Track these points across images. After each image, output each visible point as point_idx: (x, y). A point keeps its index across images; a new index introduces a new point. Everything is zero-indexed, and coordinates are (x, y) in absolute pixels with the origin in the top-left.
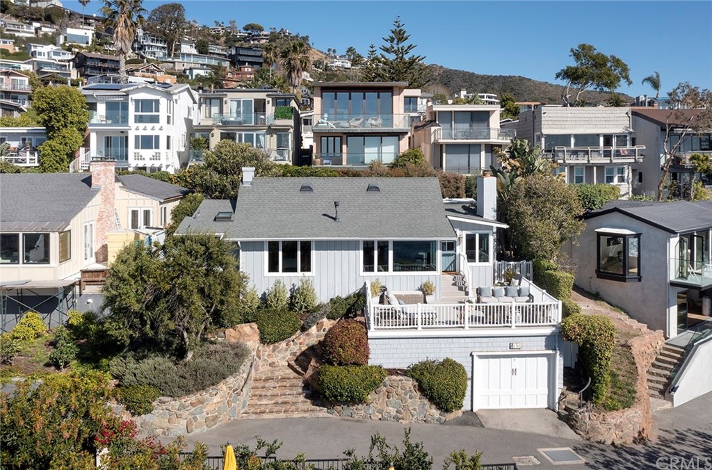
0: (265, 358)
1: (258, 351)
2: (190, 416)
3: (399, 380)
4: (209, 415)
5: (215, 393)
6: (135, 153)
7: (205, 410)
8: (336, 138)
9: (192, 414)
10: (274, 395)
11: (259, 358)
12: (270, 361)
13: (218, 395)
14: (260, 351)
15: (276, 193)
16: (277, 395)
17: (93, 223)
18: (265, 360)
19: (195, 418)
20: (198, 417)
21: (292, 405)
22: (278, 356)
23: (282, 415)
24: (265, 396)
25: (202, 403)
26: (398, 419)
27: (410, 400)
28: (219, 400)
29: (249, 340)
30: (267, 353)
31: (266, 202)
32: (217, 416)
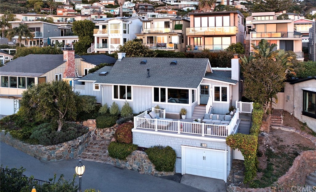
0: (99, 135)
1: (95, 132)
2: (49, 154)
3: (139, 153)
4: (58, 155)
5: (61, 146)
6: (111, 46)
7: (56, 152)
8: (198, 38)
9: (50, 153)
10: (94, 151)
11: (96, 134)
12: (102, 136)
13: (62, 147)
14: (96, 131)
15: (130, 64)
16: (95, 151)
17: (62, 74)
18: (99, 136)
19: (51, 155)
20: (52, 155)
21: (99, 156)
22: (106, 135)
23: (93, 160)
24: (91, 151)
25: (54, 149)
26: (139, 171)
27: (144, 163)
28: (63, 149)
29: (91, 127)
30: (100, 133)
31: (124, 68)
32: (61, 156)
